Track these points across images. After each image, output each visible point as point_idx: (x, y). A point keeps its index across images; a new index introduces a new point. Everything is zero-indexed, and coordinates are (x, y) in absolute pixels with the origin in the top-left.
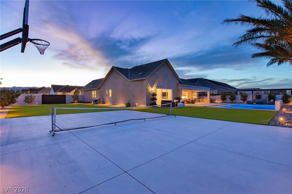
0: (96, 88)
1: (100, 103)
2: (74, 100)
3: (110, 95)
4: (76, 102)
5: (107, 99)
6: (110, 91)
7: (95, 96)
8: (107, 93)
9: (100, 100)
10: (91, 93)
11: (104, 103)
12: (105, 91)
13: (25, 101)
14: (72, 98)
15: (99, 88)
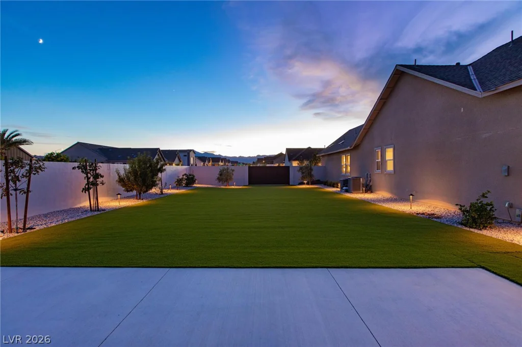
0: (349, 148)
1: (356, 189)
2: (303, 178)
3: (390, 167)
4: (306, 182)
5: (378, 178)
6: (389, 154)
7: (349, 168)
8: (380, 160)
9: (356, 179)
10: (340, 160)
11: (369, 189)
12: (373, 154)
13: (218, 178)
14: (300, 173)
15: (356, 147)
